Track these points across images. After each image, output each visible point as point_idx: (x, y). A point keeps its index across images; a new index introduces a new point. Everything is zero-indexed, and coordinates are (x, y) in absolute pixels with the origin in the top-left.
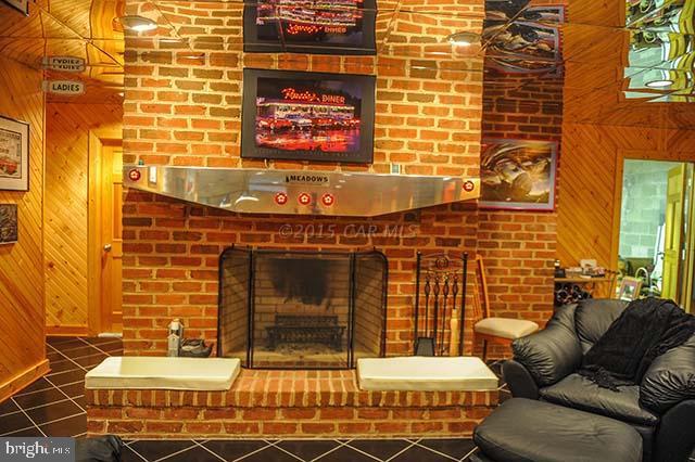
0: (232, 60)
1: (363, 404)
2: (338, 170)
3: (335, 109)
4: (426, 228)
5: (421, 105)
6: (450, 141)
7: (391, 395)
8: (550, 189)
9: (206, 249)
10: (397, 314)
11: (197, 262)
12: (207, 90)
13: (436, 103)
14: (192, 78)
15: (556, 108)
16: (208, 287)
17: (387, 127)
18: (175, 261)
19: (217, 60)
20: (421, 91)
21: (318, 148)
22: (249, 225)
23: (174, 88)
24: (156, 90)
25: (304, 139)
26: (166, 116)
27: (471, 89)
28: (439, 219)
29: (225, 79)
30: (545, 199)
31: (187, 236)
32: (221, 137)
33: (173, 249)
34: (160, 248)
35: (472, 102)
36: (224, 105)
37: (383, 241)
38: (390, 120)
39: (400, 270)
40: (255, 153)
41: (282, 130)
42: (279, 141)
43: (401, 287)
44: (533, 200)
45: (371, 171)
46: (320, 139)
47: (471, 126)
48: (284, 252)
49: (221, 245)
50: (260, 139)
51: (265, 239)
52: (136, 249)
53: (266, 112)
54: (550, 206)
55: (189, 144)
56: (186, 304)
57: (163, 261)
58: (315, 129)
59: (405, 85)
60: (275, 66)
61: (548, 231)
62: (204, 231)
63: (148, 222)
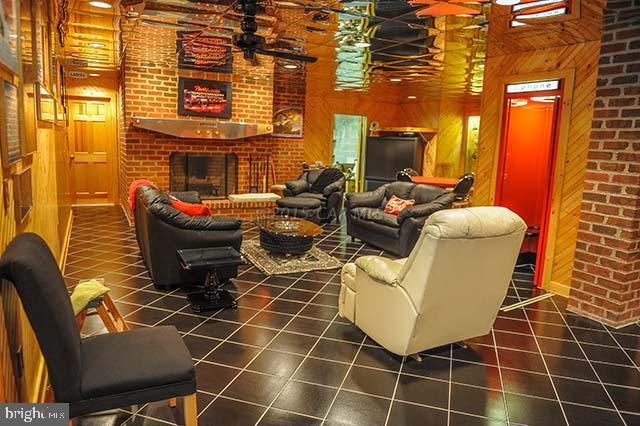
0: (173, 73)
1: (236, 207)
2: (217, 120)
3: (216, 95)
4: (252, 144)
5: (250, 95)
6: (261, 110)
7: (245, 204)
8: (300, 128)
9: (163, 153)
10: (242, 179)
11: (160, 158)
12: (162, 85)
13: (255, 94)
14: (155, 79)
15: (303, 92)
16: (165, 169)
17: (237, 103)
18: (150, 158)
19: (166, 72)
20: (250, 89)
21: (210, 111)
22: (181, 143)
23: (148, 84)
24: (140, 84)
25: (204, 107)
26: (145, 96)
27: (269, 89)
28: (258, 140)
29: (170, 81)
30: (298, 133)
31: (155, 147)
32: (170, 106)
33: (150, 153)
34: (143, 152)
35: (269, 94)
36: (170, 92)
37: (236, 149)
38: (237, 101)
39: (242, 161)
40: (182, 112)
41: (195, 103)
42: (194, 108)
43: (243, 167)
44: (294, 133)
45: (231, 121)
46: (211, 108)
47: (269, 104)
48: (196, 153)
49: (170, 151)
50: (186, 107)
51: (189, 148)
52: (133, 153)
53: (188, 96)
54: (300, 136)
55: (155, 108)
56: (156, 176)
57: (145, 158)
58: (208, 104)
59: (243, 86)
60: (191, 76)
61: (300, 147)
62: (163, 145)
63: (138, 141)
